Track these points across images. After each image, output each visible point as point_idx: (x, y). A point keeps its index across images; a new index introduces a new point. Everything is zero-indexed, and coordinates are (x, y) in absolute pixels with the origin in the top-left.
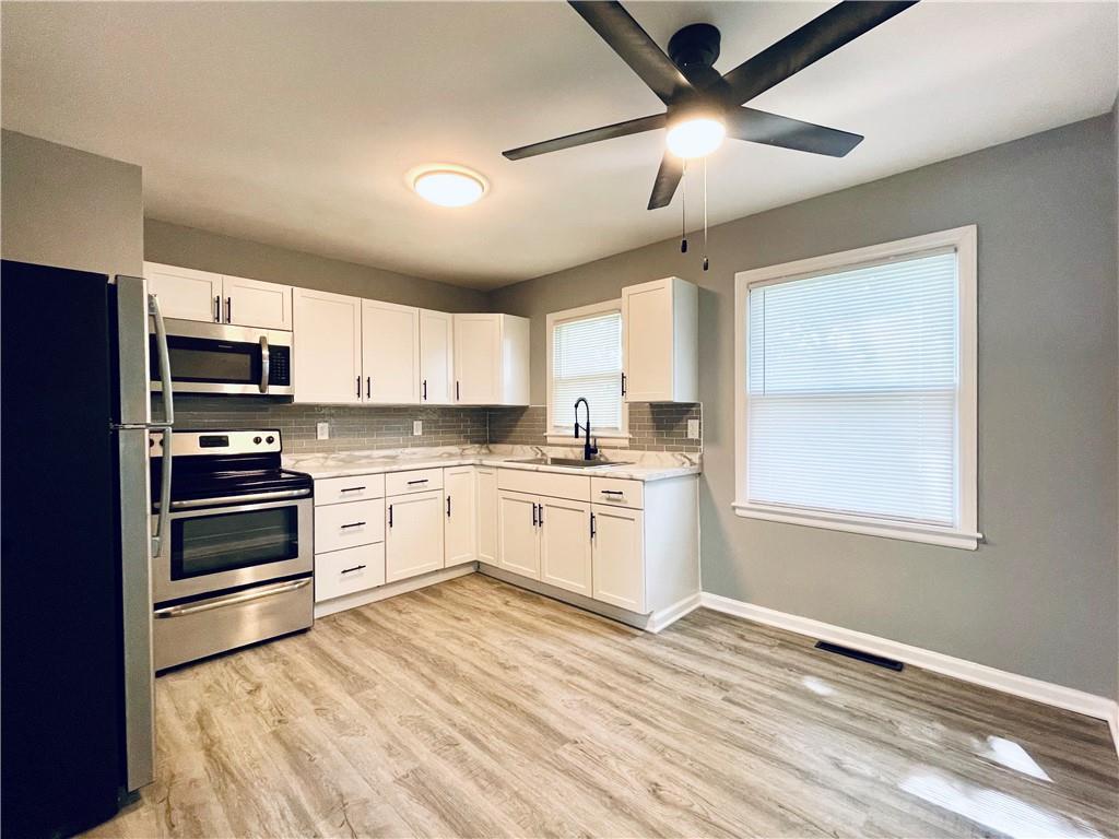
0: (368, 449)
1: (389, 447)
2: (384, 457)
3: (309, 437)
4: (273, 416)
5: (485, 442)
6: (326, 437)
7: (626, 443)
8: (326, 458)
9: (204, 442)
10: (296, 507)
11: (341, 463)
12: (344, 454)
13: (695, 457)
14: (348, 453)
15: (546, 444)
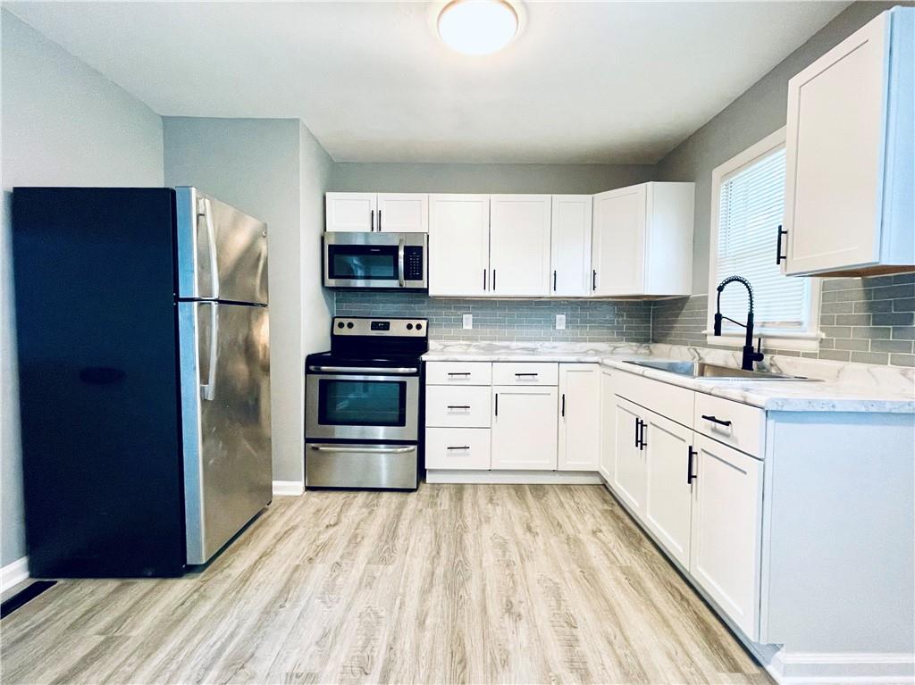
0: (508, 340)
1: (529, 340)
2: (522, 349)
3: (457, 326)
4: (428, 307)
5: (647, 341)
6: (470, 327)
7: (815, 346)
8: (469, 345)
9: (375, 326)
10: (405, 382)
11: (481, 351)
12: (483, 343)
14: (488, 342)
15: (705, 345)
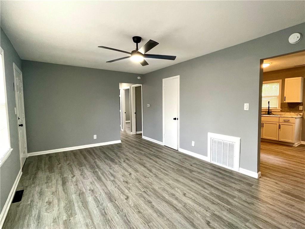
7: (280, 111)
13: (302, 114)
